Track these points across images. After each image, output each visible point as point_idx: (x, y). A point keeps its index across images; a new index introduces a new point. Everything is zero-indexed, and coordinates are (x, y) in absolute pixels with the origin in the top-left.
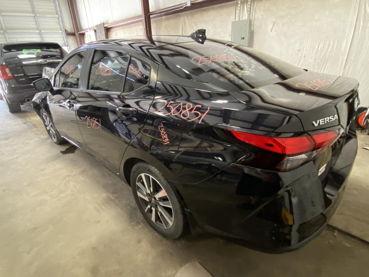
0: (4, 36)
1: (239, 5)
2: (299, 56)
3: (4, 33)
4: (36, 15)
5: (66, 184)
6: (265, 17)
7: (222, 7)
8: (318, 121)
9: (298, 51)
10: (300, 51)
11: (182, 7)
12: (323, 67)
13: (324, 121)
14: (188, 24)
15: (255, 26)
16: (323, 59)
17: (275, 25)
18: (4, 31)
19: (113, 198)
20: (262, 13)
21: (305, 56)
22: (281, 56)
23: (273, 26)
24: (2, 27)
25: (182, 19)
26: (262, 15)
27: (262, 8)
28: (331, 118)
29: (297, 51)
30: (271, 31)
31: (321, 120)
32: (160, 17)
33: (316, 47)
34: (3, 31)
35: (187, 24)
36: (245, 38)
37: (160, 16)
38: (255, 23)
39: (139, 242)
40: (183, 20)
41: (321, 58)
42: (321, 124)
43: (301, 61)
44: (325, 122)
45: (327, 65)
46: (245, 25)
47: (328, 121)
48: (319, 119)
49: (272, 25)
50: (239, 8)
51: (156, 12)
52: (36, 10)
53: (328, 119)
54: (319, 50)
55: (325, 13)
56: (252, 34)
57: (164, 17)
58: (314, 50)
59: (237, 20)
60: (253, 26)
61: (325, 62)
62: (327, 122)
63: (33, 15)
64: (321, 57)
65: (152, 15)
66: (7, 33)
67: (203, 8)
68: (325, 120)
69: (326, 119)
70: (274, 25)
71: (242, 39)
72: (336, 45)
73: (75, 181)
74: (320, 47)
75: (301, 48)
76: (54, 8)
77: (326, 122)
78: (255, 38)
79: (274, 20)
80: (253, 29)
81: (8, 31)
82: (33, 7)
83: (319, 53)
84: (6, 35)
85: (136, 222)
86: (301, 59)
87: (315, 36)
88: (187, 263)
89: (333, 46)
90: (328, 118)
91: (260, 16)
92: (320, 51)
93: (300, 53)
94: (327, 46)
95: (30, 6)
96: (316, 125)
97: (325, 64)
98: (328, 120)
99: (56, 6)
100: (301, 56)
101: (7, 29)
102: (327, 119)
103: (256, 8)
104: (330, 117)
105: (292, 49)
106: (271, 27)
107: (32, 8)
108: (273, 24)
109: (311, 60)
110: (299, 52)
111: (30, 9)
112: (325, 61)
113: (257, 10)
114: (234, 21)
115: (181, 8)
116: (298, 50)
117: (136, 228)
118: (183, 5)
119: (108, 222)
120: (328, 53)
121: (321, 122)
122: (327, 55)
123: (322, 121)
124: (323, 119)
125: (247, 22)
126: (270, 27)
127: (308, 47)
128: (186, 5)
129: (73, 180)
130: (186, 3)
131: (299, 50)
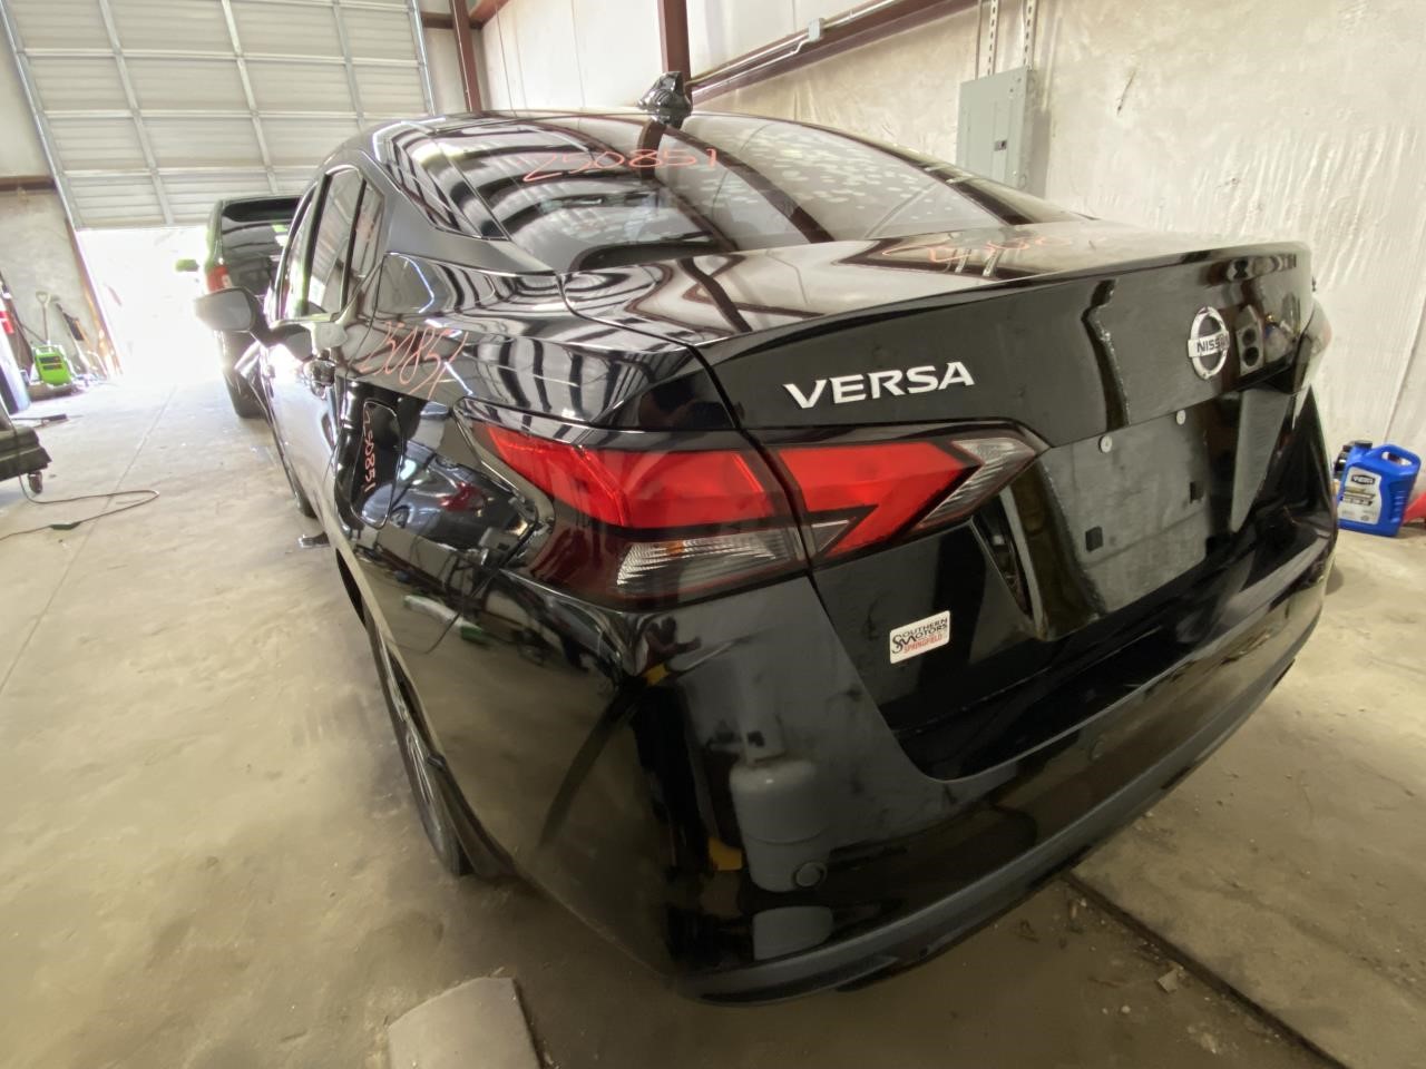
0: (265, 183)
1: (994, 17)
2: (1235, 204)
3: (266, 175)
4: (362, 116)
5: (255, 642)
6: (1097, 52)
7: (935, 34)
8: (821, 385)
9: (1230, 186)
10: (1240, 185)
11: (793, 47)
12: (1344, 250)
13: (861, 386)
14: (816, 109)
15: (1055, 97)
16: (1340, 216)
17: (1137, 82)
18: (267, 168)
19: (365, 703)
20: (1086, 41)
21: (1260, 207)
22: (1158, 210)
23: (1128, 87)
24: (261, 153)
25: (796, 91)
26: (1083, 48)
27: (1085, 18)
28: (916, 378)
29: (1227, 184)
30: (1120, 108)
31: (836, 382)
32: (726, 91)
33: (1310, 160)
34: (262, 167)
35: (813, 111)
36: (1009, 145)
37: (728, 89)
38: (1058, 81)
39: (359, 866)
40: (798, 95)
41: (1335, 207)
42: (837, 400)
43: (1244, 228)
44: (867, 392)
45: (1361, 240)
46: (1012, 90)
47: (895, 391)
48: (828, 376)
49: (1124, 83)
50: (993, 29)
51: (709, 73)
52: (363, 98)
53: (897, 380)
54: (1324, 176)
55: (1348, 16)
56: (1039, 128)
57: (738, 91)
58: (1302, 179)
59: (983, 74)
60: (1049, 97)
61: (1353, 227)
62: (884, 390)
63: (352, 115)
64: (1333, 205)
65: (697, 86)
66: (276, 174)
67: (869, 45)
68: (867, 382)
69: (875, 377)
70: (1131, 82)
71: (997, 149)
72: (1399, 150)
73: (288, 634)
74: (1328, 163)
75: (1246, 170)
76: (417, 89)
77: (876, 394)
78: (1057, 145)
79: (1130, 62)
80: (1048, 105)
81: (277, 169)
82: (353, 89)
83: (1322, 189)
84: (272, 179)
85: (390, 795)
86: (1243, 220)
87: (1307, 114)
88: (474, 976)
89: (1387, 157)
91: (1078, 56)
92: (1327, 181)
93: (1238, 193)
94: (1360, 156)
95: (344, 87)
96: (805, 403)
97: (1351, 237)
98: (891, 386)
99: (422, 85)
100: (1243, 208)
101: (275, 161)
102: (885, 380)
103: (1060, 21)
104: (913, 372)
105: (1205, 179)
106: (1119, 93)
107: (351, 93)
108: (1129, 79)
109: (1287, 219)
110: (1234, 189)
111: (345, 98)
112: (1350, 224)
113: (1066, 28)
114: (974, 78)
115: (792, 53)
116: (1231, 178)
117: (377, 815)
118: (799, 38)
119: (303, 781)
120: (1364, 187)
122: (1362, 196)
123: (844, 384)
124: (859, 377)
125: (1019, 80)
126: (1117, 93)
127: (1273, 167)
128: (806, 37)
129: (285, 630)
130: (807, 31)
131: (1234, 180)
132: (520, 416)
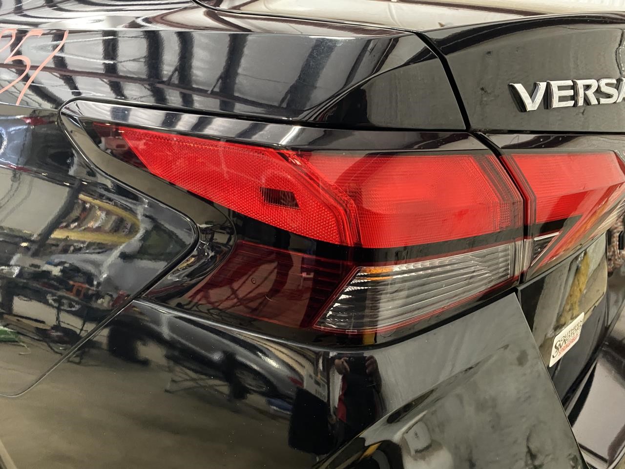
8: (543, 86)
13: (571, 92)
28: (605, 89)
42: (556, 104)
44: (574, 98)
47: (594, 101)
48: (547, 79)
53: (594, 88)
68: (574, 87)
69: (581, 83)
77: (581, 102)
90: (593, 82)
96: (532, 104)
98: (590, 93)
102: (587, 87)
104: (603, 82)
121: (556, 94)
123: (560, 88)
124: (570, 83)
132: (161, 114)
